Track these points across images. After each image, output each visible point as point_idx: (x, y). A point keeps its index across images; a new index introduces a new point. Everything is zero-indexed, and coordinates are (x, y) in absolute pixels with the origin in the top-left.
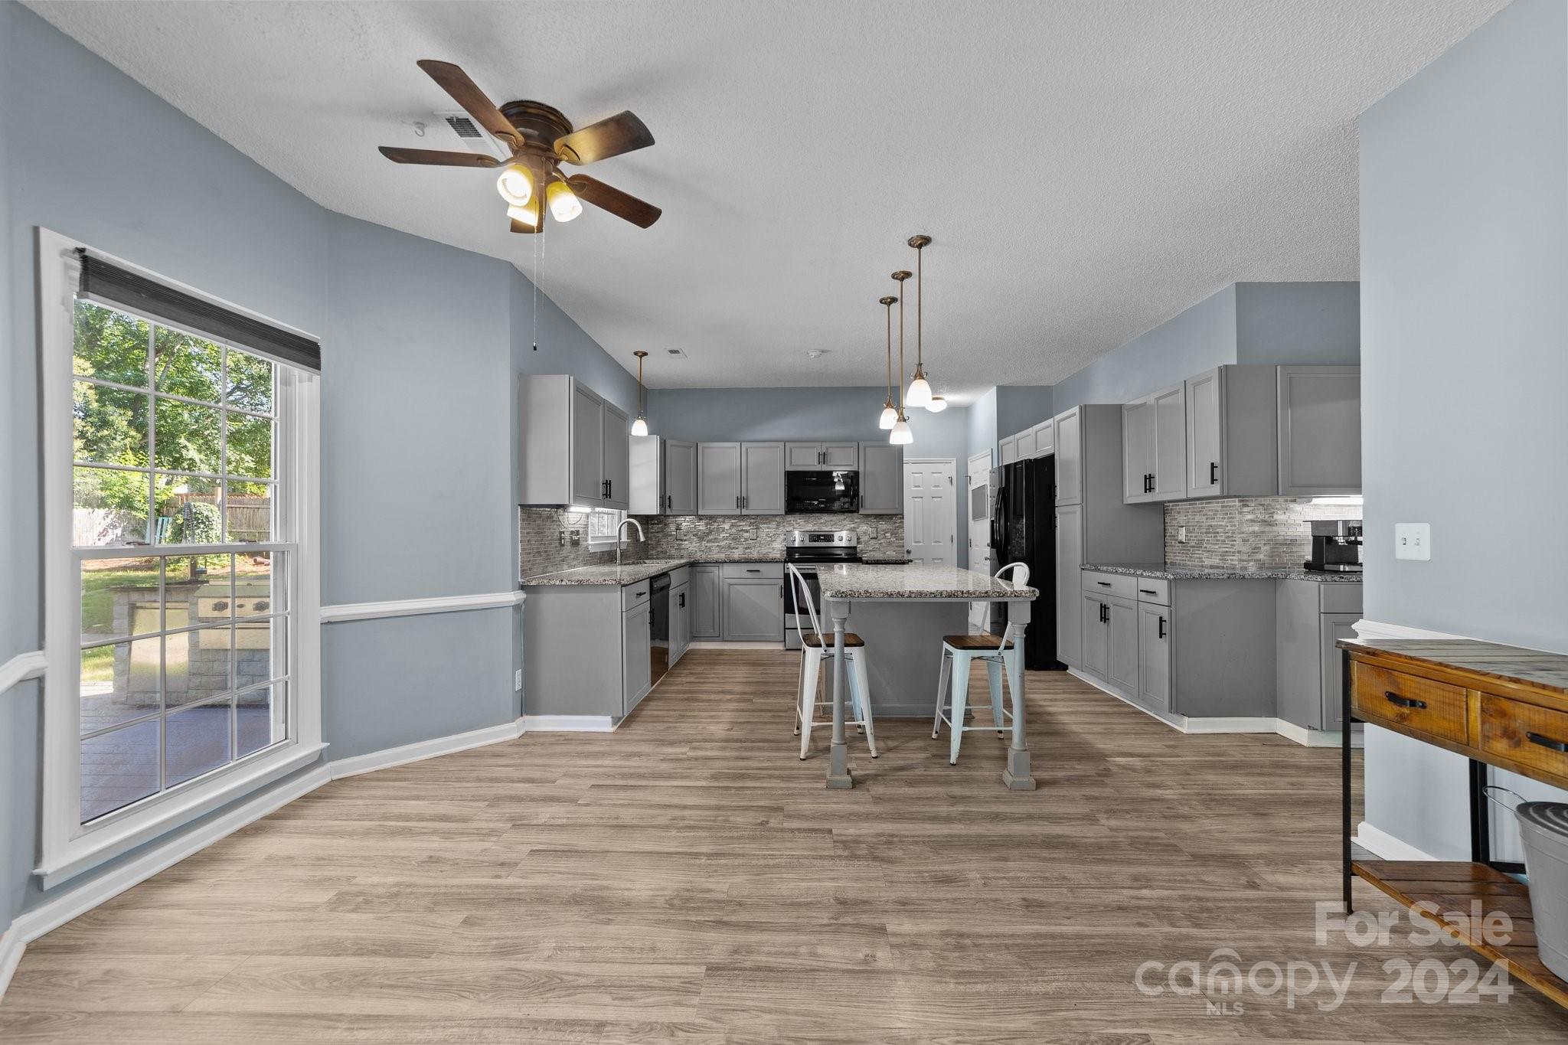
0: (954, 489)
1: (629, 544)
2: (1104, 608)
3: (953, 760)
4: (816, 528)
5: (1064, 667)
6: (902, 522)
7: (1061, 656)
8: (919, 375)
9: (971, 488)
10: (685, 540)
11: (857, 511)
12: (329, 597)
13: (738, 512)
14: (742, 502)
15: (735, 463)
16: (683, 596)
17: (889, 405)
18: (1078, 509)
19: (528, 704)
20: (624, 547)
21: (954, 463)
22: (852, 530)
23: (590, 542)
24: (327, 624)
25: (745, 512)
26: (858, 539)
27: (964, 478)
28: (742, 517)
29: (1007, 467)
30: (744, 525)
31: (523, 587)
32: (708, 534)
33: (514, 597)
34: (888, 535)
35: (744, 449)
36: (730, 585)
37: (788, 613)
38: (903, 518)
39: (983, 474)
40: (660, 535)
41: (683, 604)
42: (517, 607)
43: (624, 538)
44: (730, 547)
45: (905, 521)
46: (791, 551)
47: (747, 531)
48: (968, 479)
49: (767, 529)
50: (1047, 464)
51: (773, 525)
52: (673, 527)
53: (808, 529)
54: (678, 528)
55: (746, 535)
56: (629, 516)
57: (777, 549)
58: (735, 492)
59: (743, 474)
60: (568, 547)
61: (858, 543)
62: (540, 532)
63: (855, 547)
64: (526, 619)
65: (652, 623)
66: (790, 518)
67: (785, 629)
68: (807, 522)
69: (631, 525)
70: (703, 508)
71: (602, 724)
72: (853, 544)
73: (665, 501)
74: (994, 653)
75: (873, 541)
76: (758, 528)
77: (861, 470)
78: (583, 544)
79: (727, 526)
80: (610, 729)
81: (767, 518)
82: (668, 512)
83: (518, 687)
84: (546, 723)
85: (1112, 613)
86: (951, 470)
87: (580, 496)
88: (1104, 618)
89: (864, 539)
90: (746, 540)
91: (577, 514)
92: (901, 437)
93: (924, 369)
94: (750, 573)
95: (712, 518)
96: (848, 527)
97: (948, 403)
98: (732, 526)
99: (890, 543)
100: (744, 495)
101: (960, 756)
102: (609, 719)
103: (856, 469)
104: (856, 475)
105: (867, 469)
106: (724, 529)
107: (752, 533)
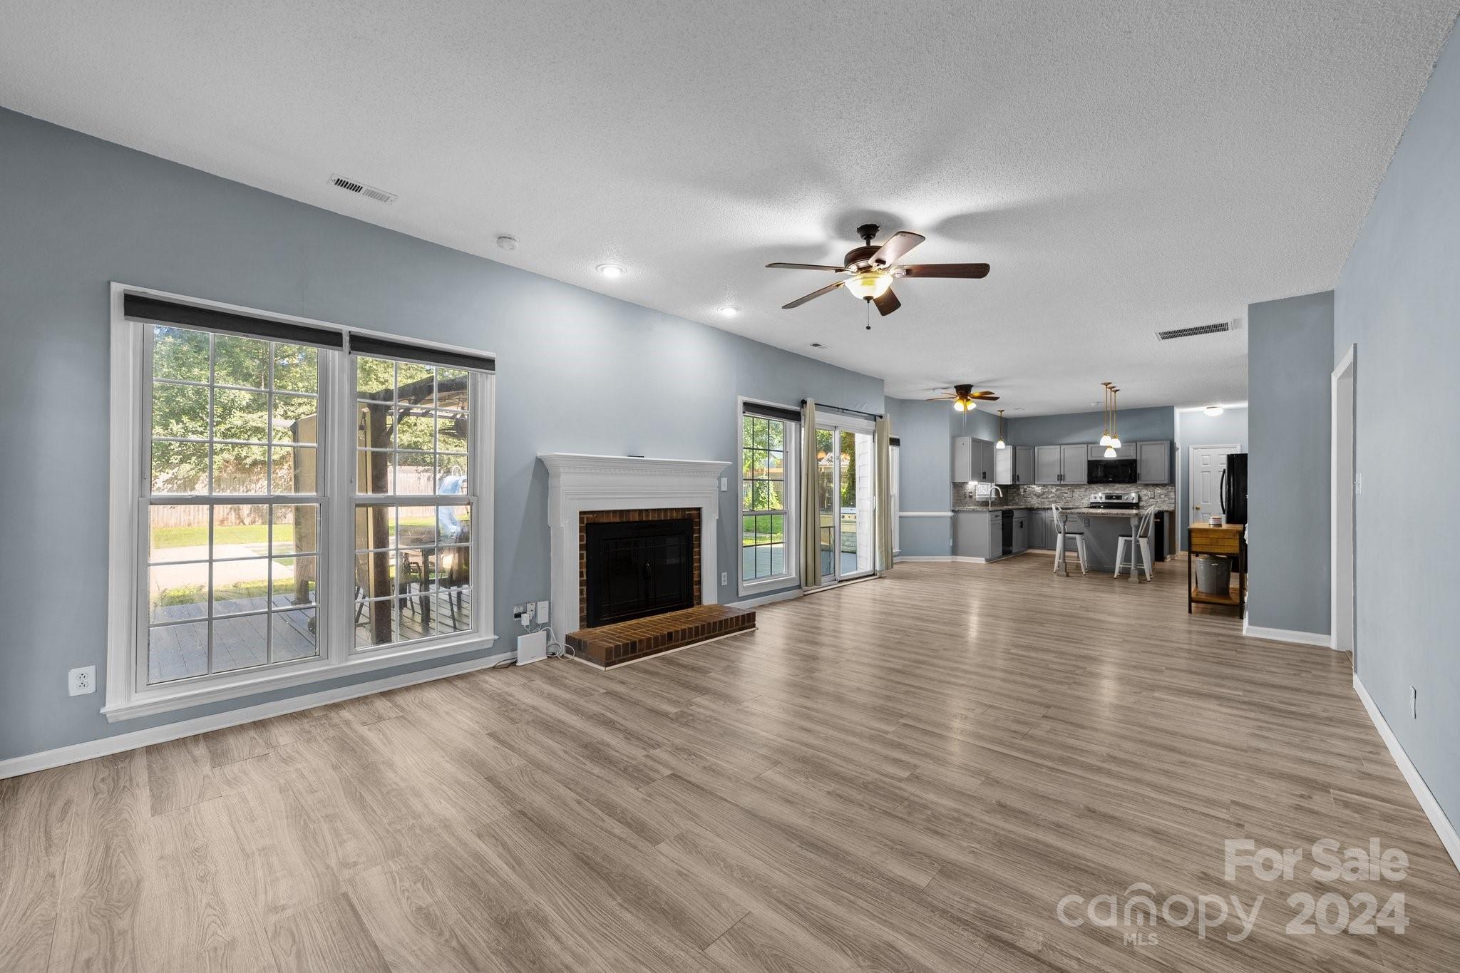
1: (996, 499)
4: (1111, 492)
6: (1174, 489)
10: (1028, 496)
11: (1135, 481)
12: (901, 510)
13: (1058, 483)
14: (1061, 477)
15: (1057, 457)
16: (1022, 523)
19: (954, 551)
20: (994, 500)
21: (1239, 448)
23: (977, 497)
24: (900, 517)
25: (1062, 483)
26: (1142, 498)
28: (1062, 485)
30: (1065, 489)
31: (953, 511)
32: (1042, 495)
33: (950, 514)
34: (1163, 496)
35: (1062, 451)
38: (1174, 486)
40: (1014, 495)
41: (1022, 527)
42: (951, 518)
43: (993, 496)
44: (1055, 502)
46: (1094, 504)
47: (1066, 493)
49: (1078, 493)
51: (1083, 490)
52: (1022, 490)
53: (1106, 492)
54: (1025, 491)
55: (1065, 495)
56: (996, 485)
57: (1086, 503)
58: (1057, 472)
59: (1062, 462)
60: (968, 498)
61: (1140, 500)
62: (958, 492)
63: (1138, 503)
64: (955, 523)
65: (1003, 529)
66: (1092, 486)
68: (1105, 488)
69: (997, 490)
70: (1039, 480)
71: (982, 561)
72: (1136, 501)
73: (1015, 477)
75: (1152, 500)
76: (1073, 491)
77: (1138, 458)
78: (974, 497)
79: (1054, 490)
80: (984, 562)
81: (1079, 486)
82: (1017, 483)
83: (951, 545)
84: (960, 559)
87: (974, 477)
89: (1144, 498)
90: (1065, 498)
91: (972, 485)
95: (1044, 486)
96: (1134, 491)
97: (1224, 409)
98: (1057, 490)
99: (1164, 501)
100: (1062, 473)
102: (984, 559)
103: (1134, 457)
104: (1135, 461)
105: (1143, 458)
106: (1052, 493)
107: (1069, 494)
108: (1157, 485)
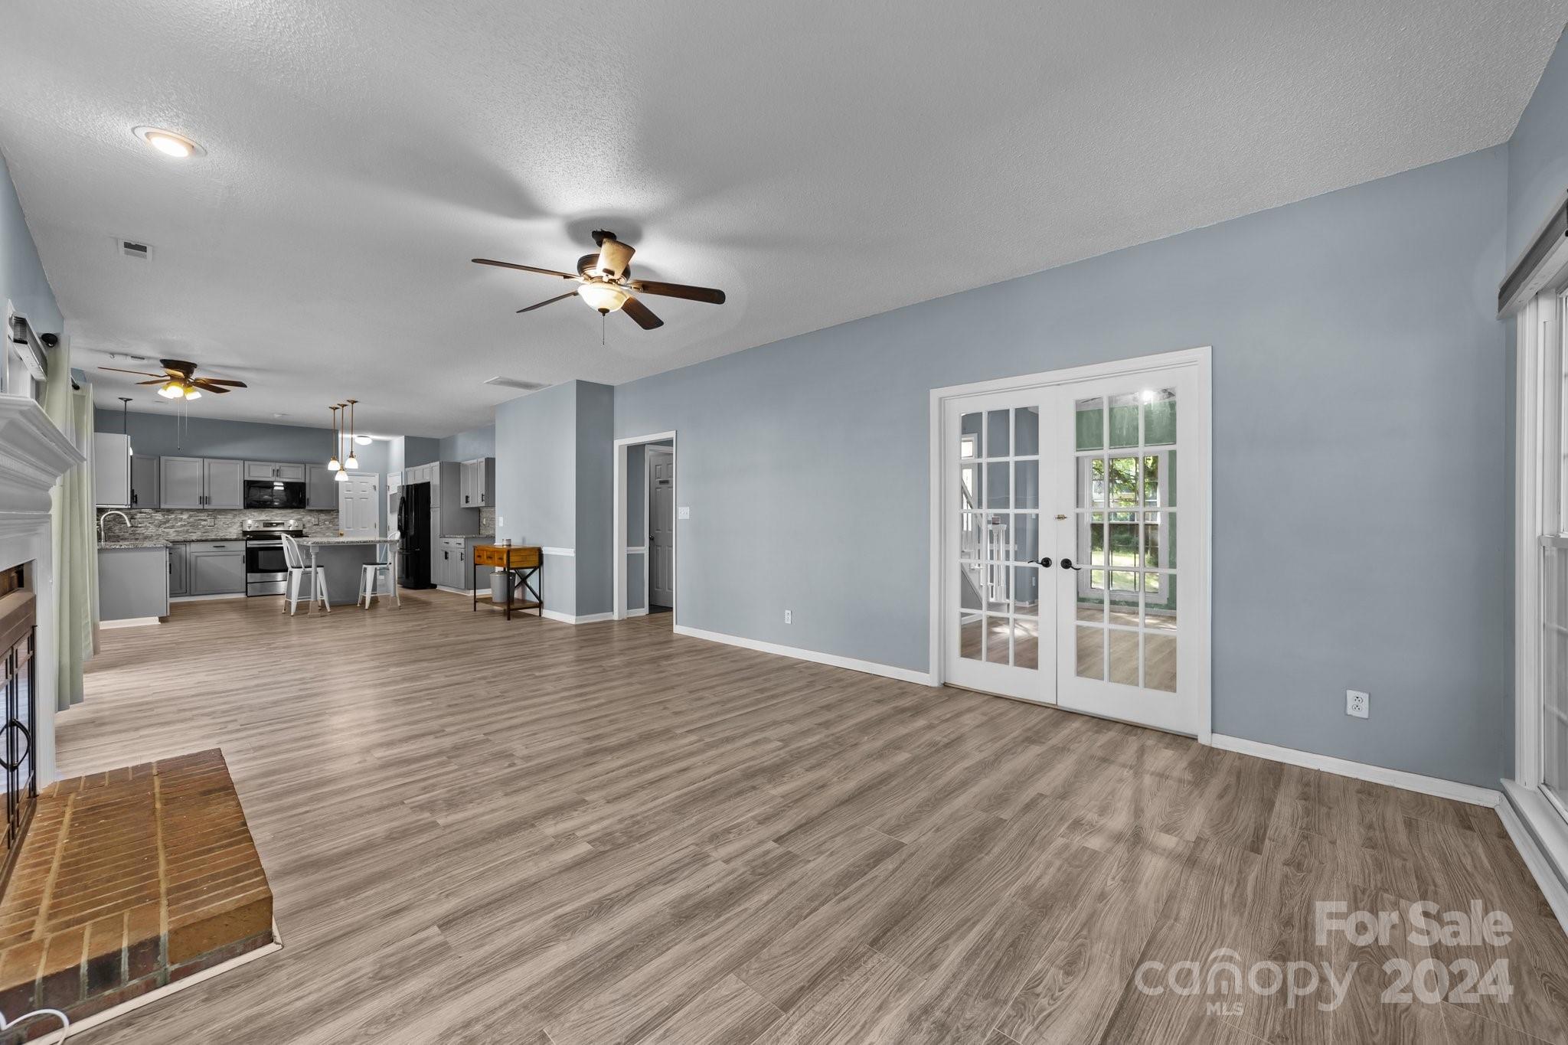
0: (377, 493)
2: (446, 553)
3: (367, 607)
4: (268, 518)
5: (434, 586)
6: (338, 515)
7: (433, 581)
8: (352, 456)
9: (389, 493)
10: (140, 527)
11: (303, 507)
13: (198, 507)
14: (204, 500)
15: (198, 473)
17: (334, 459)
18: (439, 509)
21: (377, 477)
22: (298, 520)
25: (207, 506)
26: (304, 525)
27: (384, 487)
28: (203, 510)
29: (408, 486)
30: (203, 516)
32: (164, 522)
34: (327, 523)
35: (206, 463)
36: (197, 557)
37: (249, 572)
38: (338, 512)
39: (395, 484)
44: (187, 532)
45: (340, 513)
46: (245, 533)
47: (205, 520)
48: (387, 488)
49: (225, 519)
50: (426, 486)
51: (231, 516)
53: (261, 519)
55: (203, 523)
57: (234, 532)
58: (198, 492)
59: (206, 480)
61: (304, 528)
63: (302, 531)
66: (247, 512)
67: (247, 583)
68: (261, 514)
70: (165, 503)
71: (154, 621)
72: (300, 528)
74: (385, 566)
75: (315, 527)
76: (215, 518)
77: (307, 481)
79: (185, 517)
80: (158, 622)
81: (225, 511)
85: (449, 556)
86: (375, 480)
88: (446, 558)
89: (308, 525)
90: (204, 526)
92: (341, 477)
93: (354, 454)
94: (215, 549)
95: (169, 511)
96: (296, 517)
98: (191, 516)
99: (328, 528)
100: (206, 495)
101: (369, 607)
102: (157, 618)
103: (303, 481)
104: (304, 484)
105: (312, 481)
106: (181, 519)
107: (210, 521)
108: (321, 511)
